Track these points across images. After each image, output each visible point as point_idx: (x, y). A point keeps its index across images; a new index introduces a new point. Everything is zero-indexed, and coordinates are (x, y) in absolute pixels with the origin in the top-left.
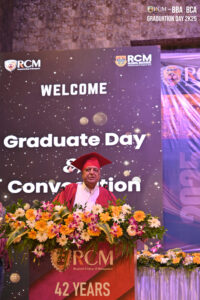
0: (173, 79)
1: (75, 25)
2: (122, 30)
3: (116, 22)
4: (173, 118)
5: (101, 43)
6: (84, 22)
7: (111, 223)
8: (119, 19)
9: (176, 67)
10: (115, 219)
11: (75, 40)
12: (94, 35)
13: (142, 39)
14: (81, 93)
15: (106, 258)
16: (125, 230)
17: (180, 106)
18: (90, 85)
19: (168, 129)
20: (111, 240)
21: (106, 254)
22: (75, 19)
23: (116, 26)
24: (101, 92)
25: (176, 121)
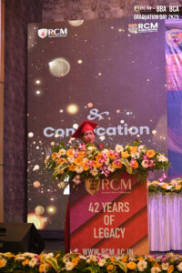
0: (175, 41)
5: (115, 12)
7: (129, 159)
9: (178, 31)
10: (133, 156)
11: (94, 10)
15: (126, 185)
16: (140, 164)
17: (181, 63)
19: (171, 83)
20: (130, 171)
21: (126, 182)
25: (178, 76)
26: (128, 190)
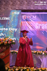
0: (25, 18)
1: (4, 6)
2: (14, 7)
3: (13, 5)
4: (24, 26)
5: (10, 9)
6: (6, 5)
7: (5, 41)
8: (14, 5)
9: (25, 15)
11: (4, 9)
12: (8, 8)
13: (19, 9)
14: (4, 19)
15: (4, 48)
17: (26, 24)
18: (6, 18)
19: (23, 29)
20: (5, 44)
22: (5, 4)
23: (13, 6)
24: (9, 19)
25: (25, 27)
26: (5, 50)
